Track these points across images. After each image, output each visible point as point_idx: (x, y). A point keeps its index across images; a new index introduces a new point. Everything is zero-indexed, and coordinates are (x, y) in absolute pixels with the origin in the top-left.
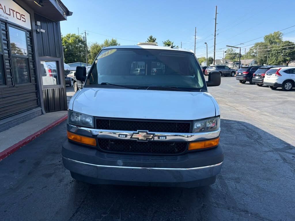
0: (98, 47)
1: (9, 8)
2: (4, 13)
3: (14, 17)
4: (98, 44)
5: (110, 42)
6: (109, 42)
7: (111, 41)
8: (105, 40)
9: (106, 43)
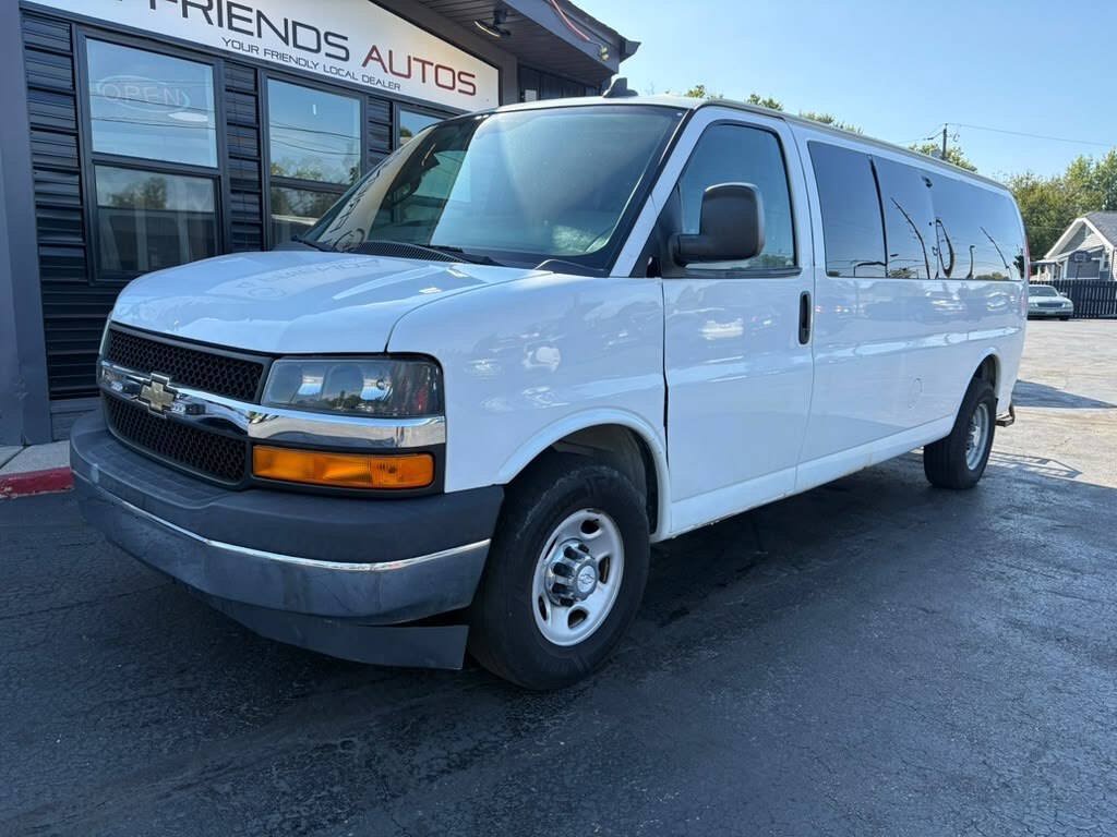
0: (1032, 190)
1: (409, 57)
2: (386, 71)
3: (424, 81)
4: (1035, 178)
5: (1098, 167)
6: (1094, 166)
7: (1103, 163)
8: (1075, 160)
9: (1077, 171)
